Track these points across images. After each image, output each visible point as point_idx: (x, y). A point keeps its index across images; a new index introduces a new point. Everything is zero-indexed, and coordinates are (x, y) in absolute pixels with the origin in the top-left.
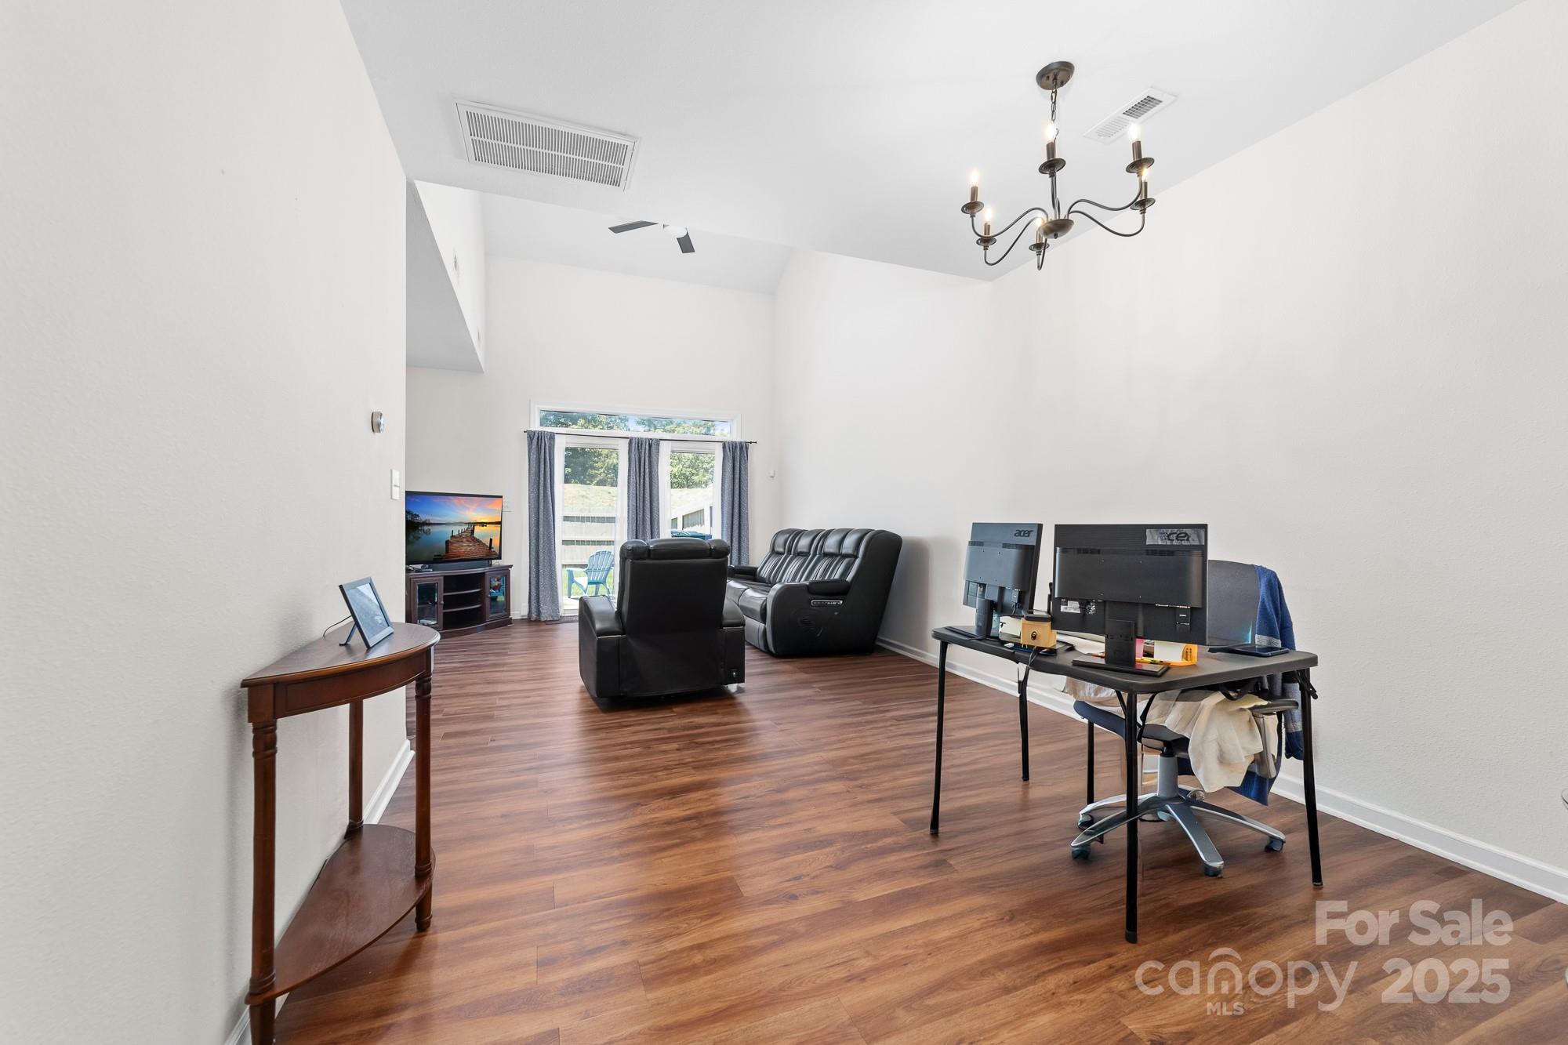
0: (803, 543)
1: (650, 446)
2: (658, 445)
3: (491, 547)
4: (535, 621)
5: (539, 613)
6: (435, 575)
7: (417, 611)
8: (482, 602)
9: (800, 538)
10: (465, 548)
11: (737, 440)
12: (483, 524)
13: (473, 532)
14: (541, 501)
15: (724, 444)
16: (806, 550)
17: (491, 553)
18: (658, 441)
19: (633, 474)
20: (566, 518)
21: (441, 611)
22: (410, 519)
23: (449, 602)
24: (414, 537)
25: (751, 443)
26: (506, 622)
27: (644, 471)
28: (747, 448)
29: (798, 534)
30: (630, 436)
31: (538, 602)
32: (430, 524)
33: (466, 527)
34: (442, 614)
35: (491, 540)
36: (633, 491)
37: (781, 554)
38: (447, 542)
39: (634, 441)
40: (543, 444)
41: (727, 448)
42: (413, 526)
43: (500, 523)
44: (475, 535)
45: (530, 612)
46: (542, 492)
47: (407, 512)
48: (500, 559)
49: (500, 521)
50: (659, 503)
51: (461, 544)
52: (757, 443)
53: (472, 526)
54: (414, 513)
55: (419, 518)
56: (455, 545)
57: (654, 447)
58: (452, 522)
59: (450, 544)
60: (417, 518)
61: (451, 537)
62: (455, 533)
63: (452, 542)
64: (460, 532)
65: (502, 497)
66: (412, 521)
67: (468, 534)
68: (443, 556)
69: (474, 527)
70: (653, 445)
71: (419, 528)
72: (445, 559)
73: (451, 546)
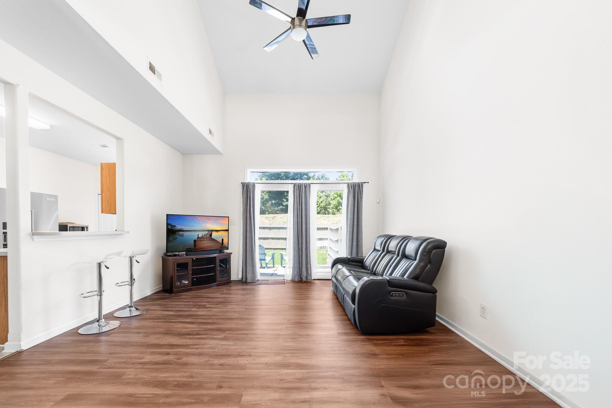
0: (393, 245)
1: (305, 187)
2: (310, 186)
3: (222, 243)
4: (244, 282)
5: (246, 278)
6: (187, 258)
7: (176, 277)
8: (215, 272)
9: (391, 240)
10: (206, 244)
11: (356, 182)
12: (217, 231)
13: (211, 235)
14: (248, 219)
15: (348, 184)
16: (394, 250)
17: (222, 247)
18: (309, 185)
19: (296, 204)
20: (261, 228)
21: (190, 277)
22: (169, 228)
23: (194, 272)
24: (173, 238)
25: (365, 183)
26: (228, 282)
27: (302, 201)
28: (362, 186)
29: (390, 237)
30: (294, 183)
31: (246, 272)
32: (183, 231)
33: (207, 232)
34: (191, 278)
35: (223, 240)
36: (296, 213)
37: (379, 251)
38: (195, 241)
39: (296, 185)
40: (249, 189)
41: (350, 186)
42: (172, 232)
43: (228, 230)
44: (212, 237)
45: (242, 277)
46: (248, 214)
47: (168, 224)
48: (228, 249)
49: (228, 229)
50: (310, 219)
51: (204, 242)
52: (368, 183)
53: (211, 232)
54: (173, 225)
55: (176, 228)
56: (200, 242)
57: (307, 188)
58: (198, 230)
59: (197, 242)
60: (175, 228)
61: (197, 238)
62: (200, 236)
63: (198, 241)
64: (203, 235)
65: (229, 217)
66: (171, 229)
67: (208, 236)
68: (190, 248)
69: (212, 233)
70: (307, 187)
71: (177, 233)
72: (192, 250)
73: (197, 243)
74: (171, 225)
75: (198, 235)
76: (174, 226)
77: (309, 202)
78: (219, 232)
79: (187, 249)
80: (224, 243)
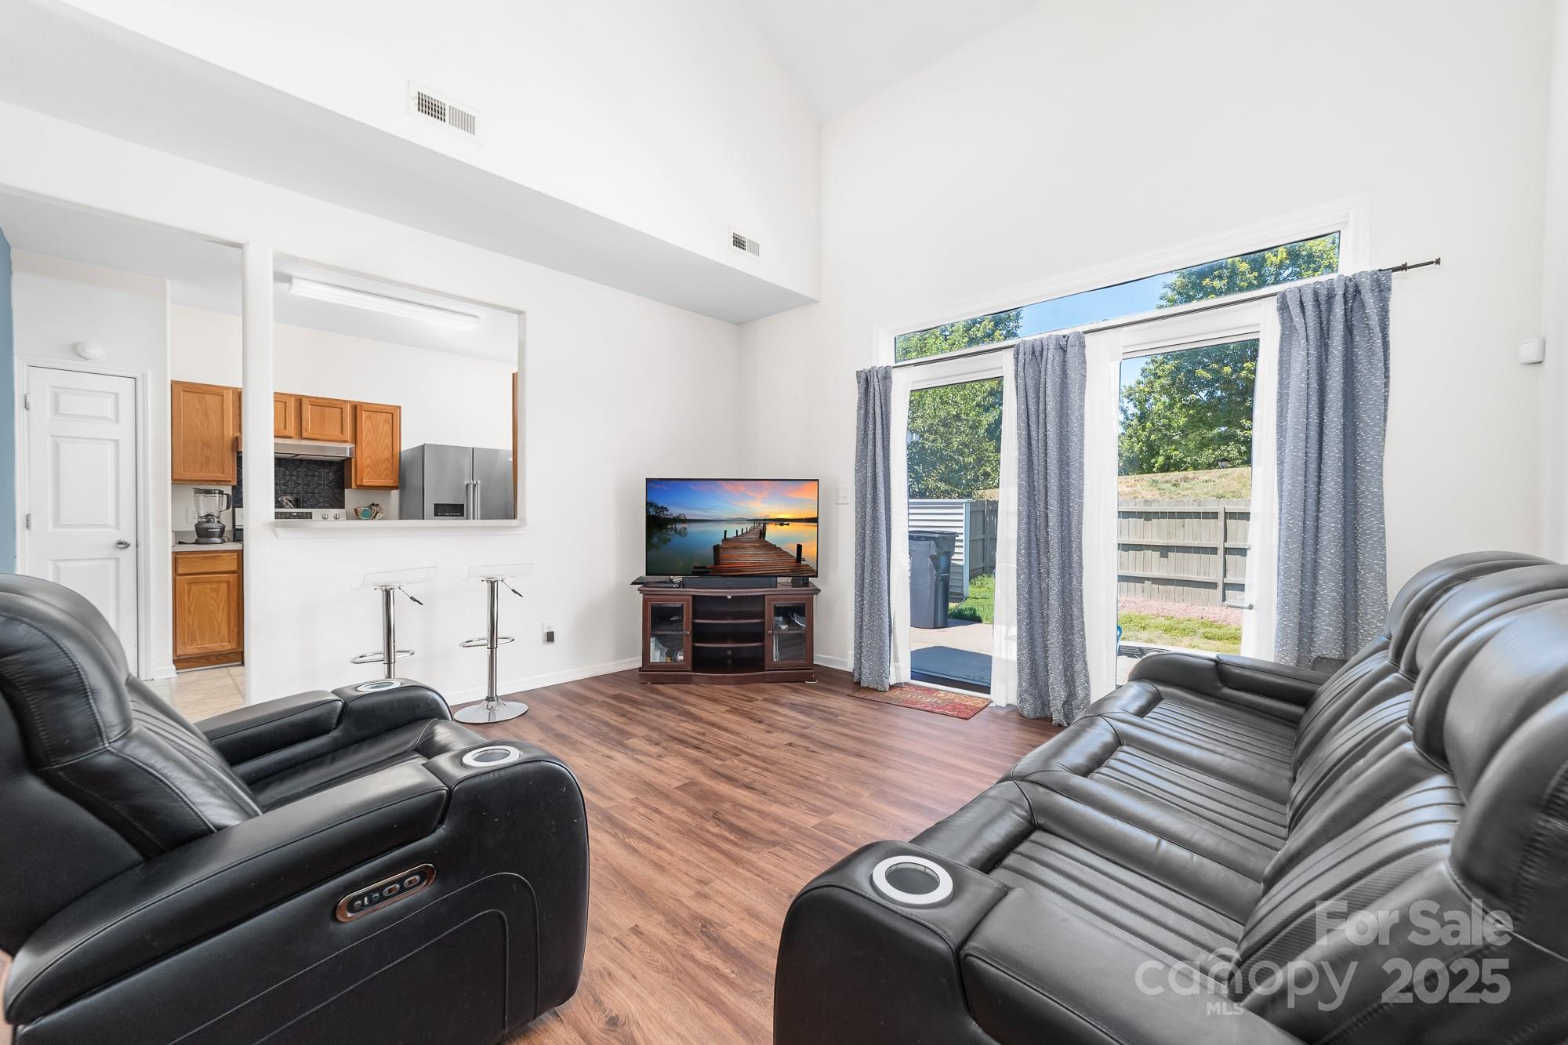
1: (1061, 352)
3: (799, 558)
4: (857, 684)
6: (679, 592)
10: (750, 558)
12: (781, 522)
13: (762, 534)
14: (869, 484)
15: (1283, 298)
17: (801, 571)
18: (1082, 338)
22: (653, 513)
23: (702, 634)
26: (803, 676)
27: (1045, 409)
28: (1385, 288)
31: (861, 653)
32: (685, 521)
33: (750, 526)
34: (690, 649)
35: (799, 547)
38: (716, 548)
39: (1022, 351)
41: (1294, 306)
42: (657, 524)
43: (815, 520)
44: (766, 539)
46: (869, 469)
47: (649, 504)
48: (815, 576)
49: (816, 516)
50: (1081, 478)
51: (740, 552)
52: (1438, 262)
53: (762, 525)
54: (660, 506)
55: (668, 513)
56: (734, 552)
57: (1072, 352)
58: (724, 519)
59: (721, 551)
60: (665, 513)
61: (723, 540)
62: (731, 535)
63: (727, 548)
64: (740, 533)
65: (818, 480)
66: (655, 516)
67: (754, 536)
68: (705, 568)
69: (764, 526)
70: (1069, 350)
71: (669, 526)
72: (709, 572)
73: (723, 555)
74: (656, 507)
75: (726, 531)
76: (662, 507)
77: (1082, 407)
78: (788, 524)
79: (695, 568)
80: (802, 557)
